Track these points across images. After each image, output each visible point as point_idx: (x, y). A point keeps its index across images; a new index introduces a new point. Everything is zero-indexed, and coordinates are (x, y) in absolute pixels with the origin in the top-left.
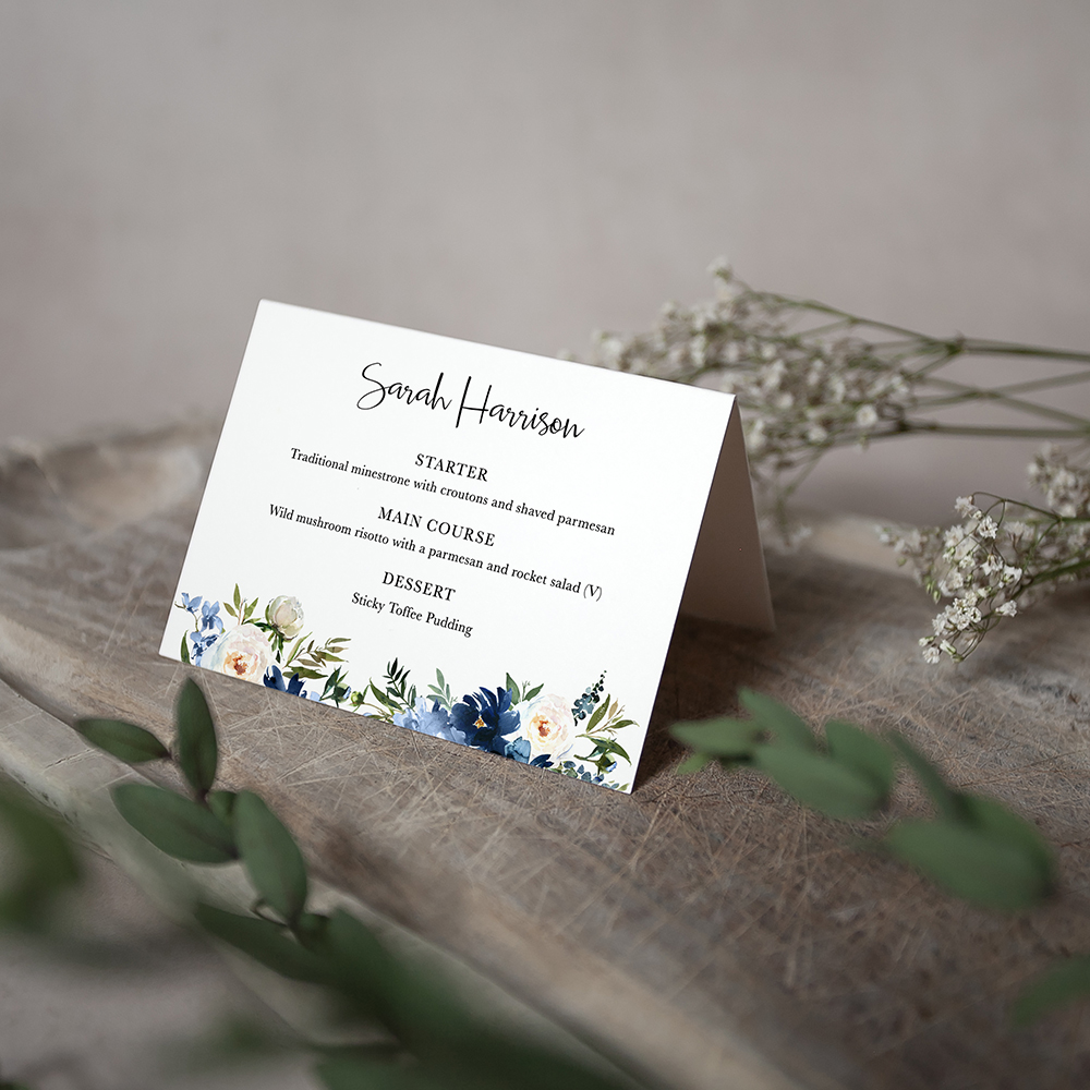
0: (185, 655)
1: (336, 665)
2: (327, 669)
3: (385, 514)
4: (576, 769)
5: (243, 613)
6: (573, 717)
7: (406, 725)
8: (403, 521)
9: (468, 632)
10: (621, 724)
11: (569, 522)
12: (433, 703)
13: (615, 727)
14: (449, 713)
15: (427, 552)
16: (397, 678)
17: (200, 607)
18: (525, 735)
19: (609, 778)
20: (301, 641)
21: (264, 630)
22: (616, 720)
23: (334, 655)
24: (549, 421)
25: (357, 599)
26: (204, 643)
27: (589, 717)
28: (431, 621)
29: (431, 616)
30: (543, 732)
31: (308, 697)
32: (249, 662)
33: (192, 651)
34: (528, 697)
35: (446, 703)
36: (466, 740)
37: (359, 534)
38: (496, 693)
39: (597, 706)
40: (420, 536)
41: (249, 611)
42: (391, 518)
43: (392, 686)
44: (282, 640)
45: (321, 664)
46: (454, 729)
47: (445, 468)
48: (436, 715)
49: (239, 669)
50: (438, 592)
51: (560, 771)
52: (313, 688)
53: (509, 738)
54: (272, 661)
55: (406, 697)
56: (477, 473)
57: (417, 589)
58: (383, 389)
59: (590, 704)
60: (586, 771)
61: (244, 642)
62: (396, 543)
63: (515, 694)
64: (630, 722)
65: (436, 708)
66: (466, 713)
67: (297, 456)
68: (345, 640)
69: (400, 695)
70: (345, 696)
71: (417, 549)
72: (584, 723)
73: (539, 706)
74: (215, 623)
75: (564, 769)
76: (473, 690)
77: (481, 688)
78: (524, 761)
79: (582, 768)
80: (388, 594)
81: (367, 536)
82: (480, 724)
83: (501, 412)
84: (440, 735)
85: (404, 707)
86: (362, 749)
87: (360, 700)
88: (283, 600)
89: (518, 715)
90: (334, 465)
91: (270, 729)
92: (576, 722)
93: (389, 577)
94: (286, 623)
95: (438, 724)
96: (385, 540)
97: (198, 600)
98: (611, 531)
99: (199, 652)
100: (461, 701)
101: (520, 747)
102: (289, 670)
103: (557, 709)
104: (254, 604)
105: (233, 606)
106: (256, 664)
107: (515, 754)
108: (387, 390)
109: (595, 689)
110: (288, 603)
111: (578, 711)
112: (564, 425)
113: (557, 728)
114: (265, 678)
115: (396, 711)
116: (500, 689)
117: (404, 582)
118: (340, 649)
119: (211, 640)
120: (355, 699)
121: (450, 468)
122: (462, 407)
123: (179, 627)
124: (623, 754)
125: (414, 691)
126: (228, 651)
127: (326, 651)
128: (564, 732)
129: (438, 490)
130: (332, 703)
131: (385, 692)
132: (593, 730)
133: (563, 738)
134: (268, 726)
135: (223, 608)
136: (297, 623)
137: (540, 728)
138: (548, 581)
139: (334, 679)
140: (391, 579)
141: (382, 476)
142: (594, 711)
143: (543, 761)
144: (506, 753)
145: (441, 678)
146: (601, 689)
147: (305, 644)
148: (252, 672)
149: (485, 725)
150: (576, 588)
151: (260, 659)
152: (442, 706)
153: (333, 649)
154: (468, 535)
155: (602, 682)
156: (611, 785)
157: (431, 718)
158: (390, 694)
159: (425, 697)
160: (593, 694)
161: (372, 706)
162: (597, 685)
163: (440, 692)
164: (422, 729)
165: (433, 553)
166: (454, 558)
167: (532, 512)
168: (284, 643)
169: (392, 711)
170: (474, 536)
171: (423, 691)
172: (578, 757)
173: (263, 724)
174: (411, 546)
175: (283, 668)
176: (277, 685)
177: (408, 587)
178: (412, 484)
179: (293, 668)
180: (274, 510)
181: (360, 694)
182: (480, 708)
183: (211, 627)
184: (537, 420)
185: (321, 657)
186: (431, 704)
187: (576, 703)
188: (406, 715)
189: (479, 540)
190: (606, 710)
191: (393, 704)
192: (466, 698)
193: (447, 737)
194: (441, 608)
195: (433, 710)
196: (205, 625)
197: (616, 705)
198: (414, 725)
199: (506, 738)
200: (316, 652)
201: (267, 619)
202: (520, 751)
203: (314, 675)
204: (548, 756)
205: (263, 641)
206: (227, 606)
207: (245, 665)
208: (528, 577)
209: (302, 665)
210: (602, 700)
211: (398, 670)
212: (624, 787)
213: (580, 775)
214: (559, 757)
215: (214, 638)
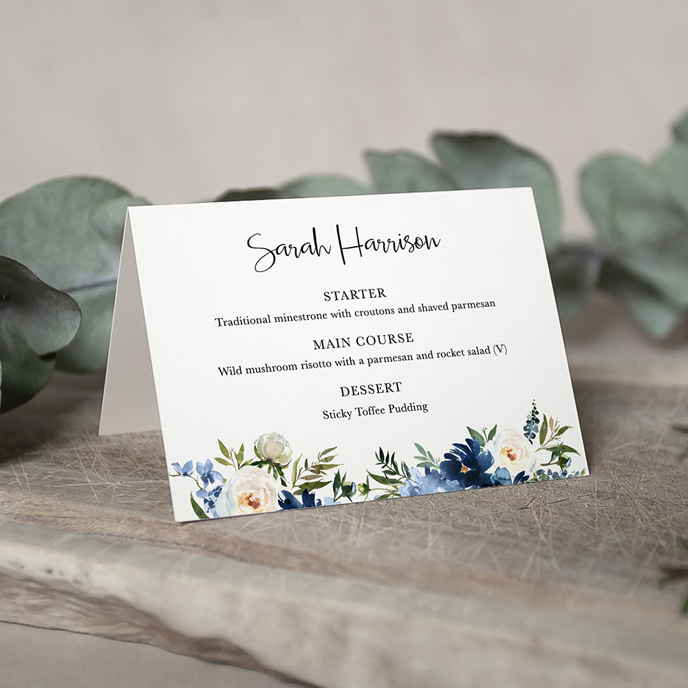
0: (199, 512)
1: (335, 470)
2: (329, 476)
3: (319, 345)
4: (546, 473)
6: (527, 439)
7: (411, 492)
8: (336, 345)
9: (424, 408)
10: (561, 431)
11: (460, 307)
12: (424, 469)
13: (559, 434)
14: (439, 471)
15: (366, 362)
16: (387, 462)
17: (194, 470)
18: (500, 464)
19: (570, 470)
20: (296, 463)
21: (260, 467)
22: (556, 430)
23: (329, 463)
25: (327, 415)
26: (212, 496)
27: (538, 435)
28: (394, 410)
29: (391, 407)
30: (512, 458)
31: (323, 504)
32: (260, 496)
33: (204, 507)
34: (490, 438)
35: (433, 465)
36: (461, 485)
37: (305, 366)
38: (466, 444)
39: (540, 425)
40: (354, 352)
41: (240, 456)
42: (325, 346)
43: (386, 468)
44: (280, 468)
45: (321, 474)
46: (448, 481)
47: (350, 297)
48: (430, 477)
49: (254, 504)
50: (388, 388)
51: (536, 480)
52: (323, 495)
54: (278, 487)
55: (401, 473)
56: (376, 293)
57: (372, 391)
58: (271, 252)
59: (534, 426)
60: (553, 472)
61: (248, 481)
62: (339, 363)
63: (480, 439)
64: (566, 428)
65: (427, 471)
66: (452, 467)
67: (222, 323)
68: (333, 449)
69: (397, 473)
70: (353, 491)
71: (357, 362)
72: (537, 440)
73: (500, 441)
74: (214, 477)
75: (538, 477)
76: (448, 448)
77: (454, 444)
78: (508, 482)
79: (549, 471)
80: (350, 403)
81: (311, 366)
82: (465, 470)
83: (373, 244)
84: (440, 490)
85: (403, 480)
87: (366, 488)
88: (265, 438)
89: (489, 453)
90: (257, 321)
92: (531, 442)
94: (277, 454)
95: (435, 482)
96: (328, 364)
97: (188, 465)
98: (493, 304)
99: (211, 504)
100: (443, 459)
101: (501, 475)
102: (298, 489)
103: (514, 438)
104: (242, 449)
105: (224, 458)
106: (266, 495)
107: (500, 480)
108: (275, 252)
109: (533, 415)
110: (271, 438)
111: (529, 434)
112: (424, 241)
113: (520, 451)
114: (280, 502)
115: (399, 486)
116: (467, 440)
117: (359, 390)
118: (332, 458)
119: (217, 492)
120: (362, 489)
121: (354, 295)
122: (341, 249)
123: (183, 492)
125: (404, 466)
126: (236, 494)
127: (321, 463)
128: (526, 452)
129: (353, 314)
130: (345, 500)
131: (383, 475)
132: (544, 443)
133: (527, 455)
135: (216, 463)
136: (286, 451)
137: (509, 456)
138: (466, 353)
139: (338, 482)
140: (345, 392)
141: (302, 318)
142: (539, 430)
143: (521, 477)
144: (493, 482)
145: (421, 449)
146: (537, 413)
147: (301, 464)
148: (267, 502)
149: (469, 469)
150: (487, 351)
151: (269, 489)
152: (431, 469)
153: (326, 460)
154: (391, 339)
155: (535, 408)
156: (574, 474)
157: (427, 480)
158: (387, 475)
159: (415, 466)
160: (533, 418)
161: (378, 490)
162: (533, 411)
163: (425, 459)
164: (425, 490)
165: (371, 361)
166: (388, 359)
167: (431, 309)
168: (282, 471)
169: (395, 487)
170: (396, 339)
171: (412, 464)
172: (543, 465)
174: (351, 361)
175: (290, 489)
176: (293, 503)
177: (364, 392)
178: (329, 316)
179: (300, 486)
180: (223, 371)
181: (364, 485)
182: (460, 459)
183: (212, 481)
184: (403, 243)
185: (319, 469)
186: (422, 470)
187: (525, 429)
188: (408, 486)
189: (402, 340)
190: (547, 426)
191: (394, 481)
192: (446, 456)
193: (445, 489)
194: (397, 399)
195: (426, 474)
196: (205, 481)
197: (551, 420)
198: (417, 490)
199: (488, 472)
200: (313, 467)
201: (259, 457)
202: (503, 477)
203: (320, 485)
204: (523, 472)
205: (265, 476)
206: (218, 460)
207: (257, 499)
208: (450, 354)
209: (306, 481)
210: (541, 421)
211: (385, 456)
212: (583, 472)
213: (551, 476)
214: (531, 470)
215: (219, 489)
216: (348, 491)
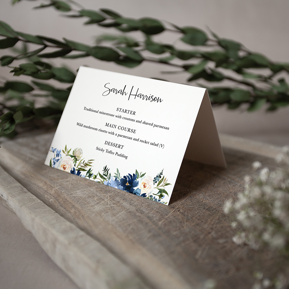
0: (51, 165)
1: (90, 167)
2: (87, 168)
3: (107, 125)
4: (153, 197)
5: (67, 153)
6: (153, 182)
7: (107, 184)
8: (112, 127)
9: (126, 157)
10: (167, 185)
11: (157, 126)
12: (115, 178)
13: (165, 185)
14: (119, 181)
15: (117, 135)
16: (106, 171)
17: (56, 151)
18: (140, 188)
19: (162, 200)
20: (81, 160)
21: (72, 157)
22: (165, 183)
24: (153, 98)
25: (97, 148)
26: (56, 161)
27: (158, 182)
28: (117, 155)
29: (117, 153)
30: (145, 187)
31: (82, 176)
32: (67, 166)
33: (52, 163)
34: (141, 177)
35: (119, 178)
36: (123, 189)
37: (100, 130)
38: (132, 175)
39: (160, 179)
40: (116, 131)
41: (68, 152)
42: (109, 126)
43: (104, 173)
44: (76, 160)
45: (86, 167)
46: (120, 185)
47: (124, 112)
48: (116, 182)
49: (64, 168)
50: (119, 147)
51: (148, 198)
52: (83, 174)
53: (135, 188)
54: (73, 166)
55: (108, 176)
56: (133, 113)
57: (114, 146)
58: (110, 90)
59: (159, 179)
60: (156, 198)
61: (67, 161)
62: (109, 133)
63: (138, 175)
64: (169, 184)
65: (116, 180)
66: (124, 181)
67: (85, 109)
68: (93, 160)
69: (106, 176)
70: (92, 176)
71: (115, 134)
72: (156, 184)
73: (144, 179)
74: (59, 155)
75: (150, 198)
76: (126, 174)
77: (129, 174)
78: (138, 195)
79: (155, 197)
80: (106, 147)
81: (102, 131)
82: (128, 184)
83: (141, 96)
84: (116, 187)
85: (107, 179)
86: (93, 189)
87: (96, 177)
88: (78, 149)
89: (138, 182)
90: (95, 111)
91: (69, 183)
92: (154, 184)
93: (107, 142)
94: (78, 156)
95: (116, 184)
96: (106, 132)
97: (55, 149)
98: (168, 129)
99: (55, 163)
100: (123, 177)
101: (138, 191)
102: (78, 169)
103: (149, 180)
104: (70, 150)
105: (65, 151)
106: (69, 167)
107: (136, 193)
108: (111, 90)
109: (160, 174)
110: (79, 150)
111: (155, 181)
112: (157, 99)
113: (149, 185)
114: (71, 171)
116: (134, 174)
117: (110, 144)
119: (58, 160)
120: (94, 177)
121: (126, 112)
122: (130, 95)
123: (51, 156)
124: (167, 193)
125: (110, 175)
126: (62, 163)
127: (88, 163)
128: (150, 187)
129: (122, 118)
130: (88, 178)
131: (102, 175)
132: (158, 186)
134: (68, 182)
135: (62, 151)
136: (81, 156)
137: (144, 186)
138: (150, 143)
139: (89, 171)
140: (107, 143)
141: (107, 114)
142: (159, 181)
143: (144, 195)
144: (134, 192)
145: (118, 171)
146: (162, 174)
147: (82, 162)
148: (68, 169)
149: (129, 185)
150: (157, 145)
151: (70, 165)
152: (118, 179)
153: (90, 163)
154: (129, 130)
155: (162, 172)
156: (162, 202)
157: (114, 182)
158: (104, 176)
159: (113, 176)
160: (159, 176)
161: (99, 179)
162: (161, 173)
163: (117, 175)
164: (112, 186)
165: (119, 135)
166: (124, 137)
167: (147, 124)
168: (77, 161)
169: (104, 180)
170: (130, 131)
171: (113, 175)
172: (154, 194)
173: (67, 181)
174: (113, 134)
175: (76, 168)
176: (74, 173)
177: (111, 145)
178: (115, 116)
179: (79, 168)
180: (78, 124)
181: (96, 176)
182: (128, 180)
183: (58, 157)
184: (150, 98)
185: (86, 165)
187: (155, 178)
188: (107, 182)
189: (132, 132)
190: (163, 181)
191: (104, 178)
192: (124, 177)
193: (118, 188)
194: (120, 151)
197: (166, 179)
198: (109, 184)
199: (134, 188)
200: (85, 163)
201: (73, 154)
202: (138, 192)
203: (84, 170)
204: (145, 194)
205: (71, 160)
206: (63, 151)
207: (66, 167)
208: (144, 142)
209: (81, 167)
210: (162, 178)
211: (106, 169)
212: (166, 203)
213: (154, 199)
214: (148, 194)
215: (59, 159)
216: (90, 175)
